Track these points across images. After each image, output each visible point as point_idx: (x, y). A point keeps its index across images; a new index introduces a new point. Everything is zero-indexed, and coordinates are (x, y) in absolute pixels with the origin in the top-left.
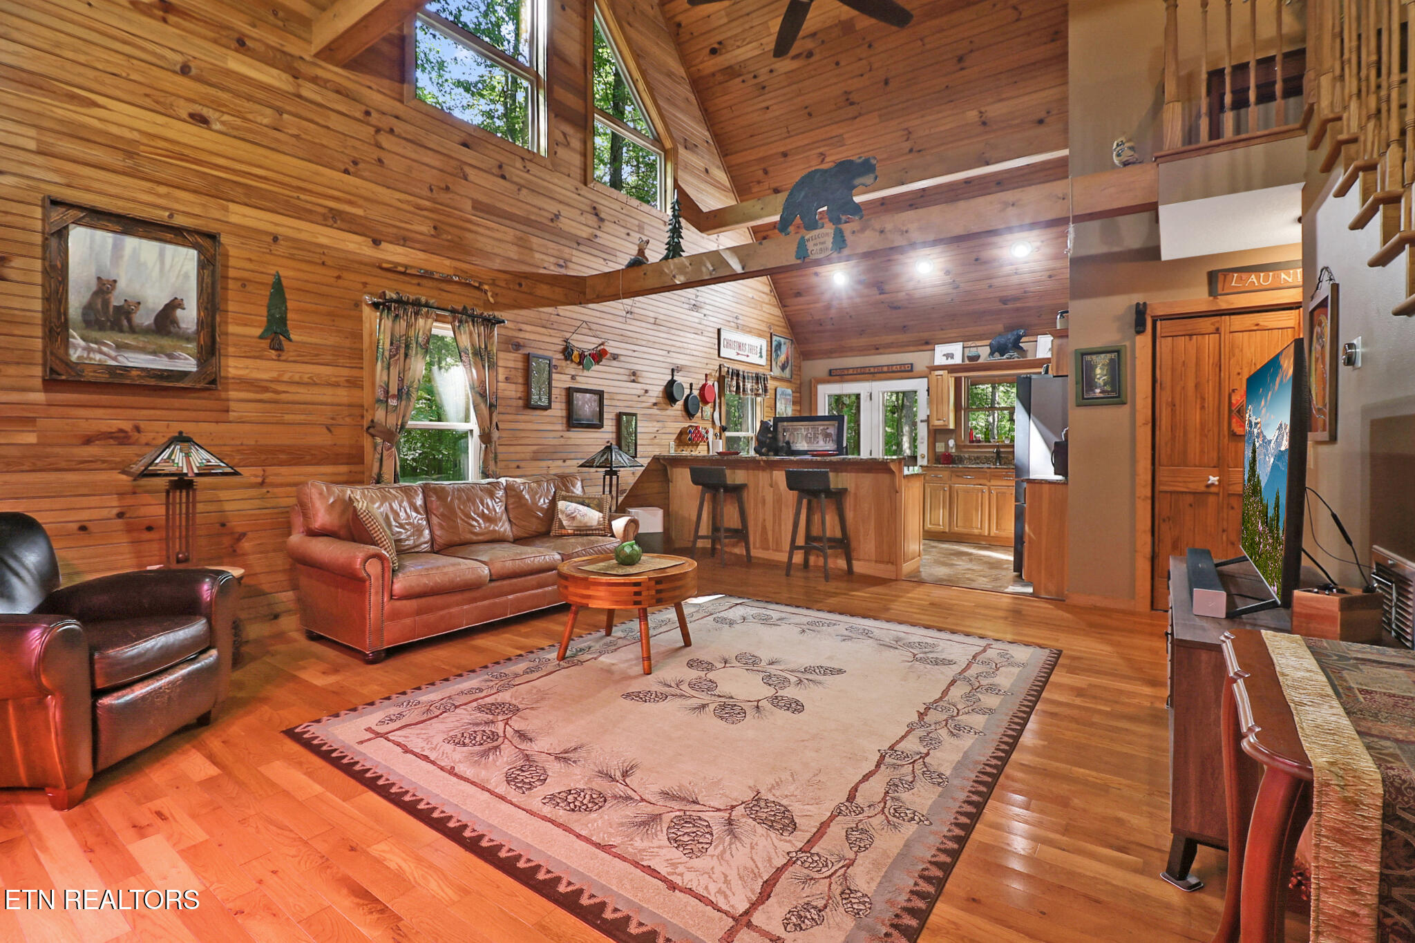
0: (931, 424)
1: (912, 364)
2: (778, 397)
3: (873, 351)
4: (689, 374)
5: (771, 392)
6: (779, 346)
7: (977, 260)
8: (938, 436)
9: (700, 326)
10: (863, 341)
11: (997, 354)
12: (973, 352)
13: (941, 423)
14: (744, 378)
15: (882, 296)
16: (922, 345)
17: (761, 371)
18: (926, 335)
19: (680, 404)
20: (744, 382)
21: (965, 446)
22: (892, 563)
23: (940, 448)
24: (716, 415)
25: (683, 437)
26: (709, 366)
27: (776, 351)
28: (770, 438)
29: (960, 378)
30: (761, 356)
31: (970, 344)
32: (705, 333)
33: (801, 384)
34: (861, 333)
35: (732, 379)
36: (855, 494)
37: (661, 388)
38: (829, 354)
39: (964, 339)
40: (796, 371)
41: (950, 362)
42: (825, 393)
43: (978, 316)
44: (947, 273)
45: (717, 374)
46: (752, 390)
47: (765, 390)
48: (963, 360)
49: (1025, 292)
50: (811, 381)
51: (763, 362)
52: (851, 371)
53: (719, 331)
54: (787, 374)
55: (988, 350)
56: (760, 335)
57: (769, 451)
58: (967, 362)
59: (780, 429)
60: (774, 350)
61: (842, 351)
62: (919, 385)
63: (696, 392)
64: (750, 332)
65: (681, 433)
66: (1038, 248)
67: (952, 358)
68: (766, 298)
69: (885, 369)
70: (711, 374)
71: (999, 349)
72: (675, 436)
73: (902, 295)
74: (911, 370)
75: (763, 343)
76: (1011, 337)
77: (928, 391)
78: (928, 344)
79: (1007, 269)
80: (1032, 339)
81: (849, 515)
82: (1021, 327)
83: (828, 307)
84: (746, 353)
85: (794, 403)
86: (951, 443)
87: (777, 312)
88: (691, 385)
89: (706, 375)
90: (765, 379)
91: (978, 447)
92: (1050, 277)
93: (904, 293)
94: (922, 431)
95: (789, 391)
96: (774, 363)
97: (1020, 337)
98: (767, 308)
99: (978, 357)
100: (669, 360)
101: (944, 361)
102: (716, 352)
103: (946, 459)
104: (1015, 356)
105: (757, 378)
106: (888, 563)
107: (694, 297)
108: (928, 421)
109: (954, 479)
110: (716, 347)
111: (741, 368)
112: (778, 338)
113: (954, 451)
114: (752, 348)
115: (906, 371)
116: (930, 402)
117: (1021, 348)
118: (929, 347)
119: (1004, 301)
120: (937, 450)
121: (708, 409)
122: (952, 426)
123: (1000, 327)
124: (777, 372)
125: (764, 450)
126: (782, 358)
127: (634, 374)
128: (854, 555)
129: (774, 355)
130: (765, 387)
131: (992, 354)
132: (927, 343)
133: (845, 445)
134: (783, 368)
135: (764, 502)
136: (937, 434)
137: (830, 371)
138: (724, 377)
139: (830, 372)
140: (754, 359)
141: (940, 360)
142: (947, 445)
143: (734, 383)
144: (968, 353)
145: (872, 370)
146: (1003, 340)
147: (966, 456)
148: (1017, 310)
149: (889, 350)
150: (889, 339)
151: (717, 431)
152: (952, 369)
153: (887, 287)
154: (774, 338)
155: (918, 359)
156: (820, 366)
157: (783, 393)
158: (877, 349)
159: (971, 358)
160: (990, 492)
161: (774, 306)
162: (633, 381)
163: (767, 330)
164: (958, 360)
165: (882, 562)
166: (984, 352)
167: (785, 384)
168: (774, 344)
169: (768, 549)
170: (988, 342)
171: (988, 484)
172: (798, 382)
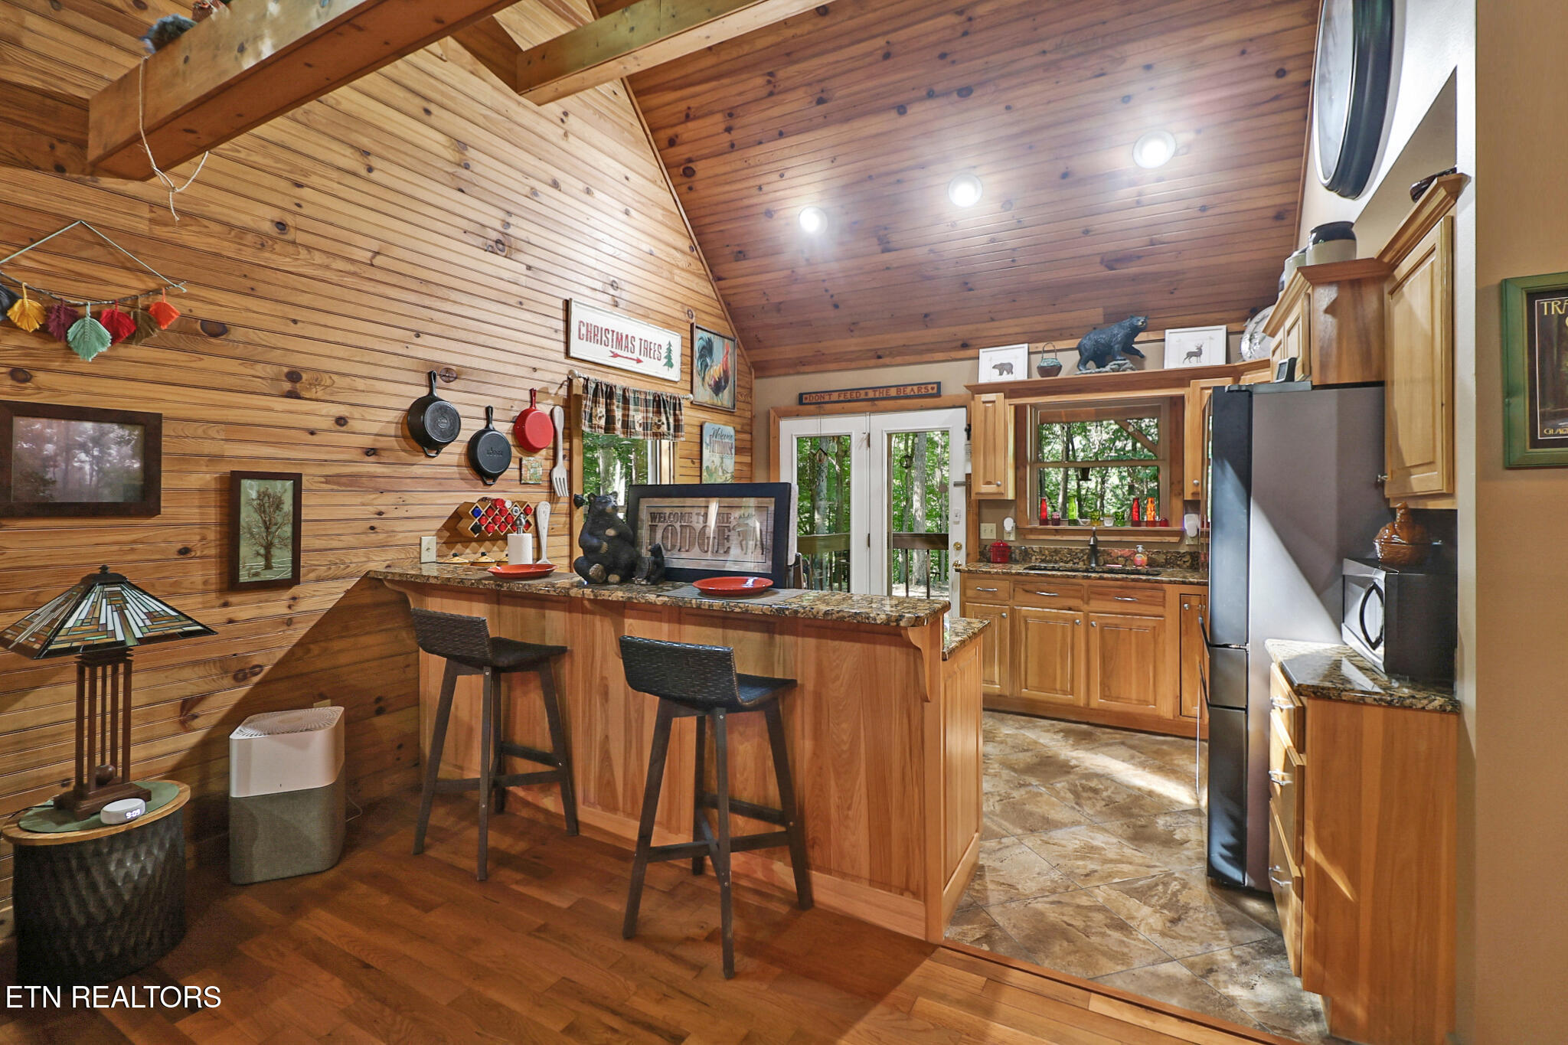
0: (974, 490)
1: (939, 384)
2: (706, 439)
3: (873, 362)
4: (484, 388)
5: (689, 431)
6: (708, 349)
7: (1065, 176)
8: (985, 512)
9: (514, 289)
10: (852, 343)
11: (1091, 364)
12: (1049, 360)
13: (991, 489)
14: (626, 401)
15: (887, 256)
16: (955, 349)
17: (667, 391)
18: (963, 331)
19: (454, 452)
20: (626, 408)
21: (1033, 531)
22: (915, 895)
23: (988, 532)
24: (560, 473)
25: (461, 525)
26: (536, 375)
27: (702, 356)
28: (610, 539)
29: (1024, 406)
30: (669, 364)
31: (1040, 346)
32: (527, 305)
33: (752, 419)
34: (852, 328)
35: (595, 402)
36: (818, 696)
37: (395, 416)
38: (798, 365)
39: (1030, 337)
40: (746, 394)
41: (1006, 378)
42: (792, 430)
43: (1058, 294)
44: (1007, 204)
45: (563, 392)
46: (645, 426)
47: (678, 427)
48: (1029, 375)
49: (1152, 243)
50: (769, 413)
51: (674, 374)
52: (835, 397)
53: (567, 304)
54: (725, 398)
55: (1075, 356)
56: (668, 324)
57: (608, 570)
58: (1036, 377)
59: (644, 515)
60: (697, 357)
61: (817, 362)
62: (950, 420)
63: (503, 427)
64: (645, 317)
65: (457, 516)
66: (1189, 146)
67: (1010, 371)
68: (682, 260)
69: (893, 392)
70: (545, 391)
71: (1098, 355)
72: (439, 524)
73: (921, 253)
74: (938, 395)
75: (674, 340)
76: (1118, 332)
77: (968, 430)
78: (967, 347)
79: (1125, 194)
80: (1152, 336)
81: (803, 747)
82: (1137, 313)
83: (793, 278)
84: (636, 356)
85: (739, 451)
86: (1009, 524)
87: (706, 288)
88: (489, 411)
89: (533, 393)
90: (677, 406)
91: (1057, 532)
92: (1203, 209)
93: (926, 249)
94: (958, 501)
95: (729, 430)
96: (697, 380)
97: (1136, 330)
98: (680, 277)
99: (1059, 368)
100: (421, 353)
101: (995, 377)
102: (561, 347)
103: (1001, 553)
104: (1127, 368)
105: (659, 403)
106: (904, 890)
107: (498, 225)
108: (968, 483)
109: (1021, 596)
110: (561, 337)
111: (619, 382)
112: (706, 335)
113: (1012, 538)
114: (648, 349)
115: (930, 396)
116: (971, 452)
117: (1137, 352)
118: (970, 353)
119: (1112, 261)
120: (983, 536)
121: (536, 465)
122: (1011, 495)
123: (1096, 314)
124: (704, 394)
125: (593, 570)
126: (715, 370)
127: (294, 376)
128: (815, 855)
129: (697, 363)
130: (677, 420)
131: (1083, 362)
132: (965, 346)
133: (791, 561)
134: (718, 388)
135: (605, 694)
136: (981, 508)
137: (801, 395)
138: (578, 398)
139: (801, 399)
140: (653, 367)
141: (987, 374)
142: (1000, 528)
143: (601, 410)
144: (1037, 360)
145: (871, 394)
146: (1103, 337)
147: (1035, 547)
148: (1134, 279)
149: (899, 359)
150: (897, 338)
151: (563, 505)
152: (1011, 390)
153: (895, 238)
154: (698, 334)
155: (950, 374)
156: (783, 388)
157: (716, 434)
158: (878, 357)
159: (1044, 371)
160: (1088, 625)
161: (699, 276)
162: (293, 395)
163: (685, 317)
164: (1020, 374)
165: (886, 885)
166: (1069, 362)
167: (724, 418)
168: (697, 345)
169: (614, 809)
170: (1074, 343)
171: (1086, 608)
172: (748, 414)
